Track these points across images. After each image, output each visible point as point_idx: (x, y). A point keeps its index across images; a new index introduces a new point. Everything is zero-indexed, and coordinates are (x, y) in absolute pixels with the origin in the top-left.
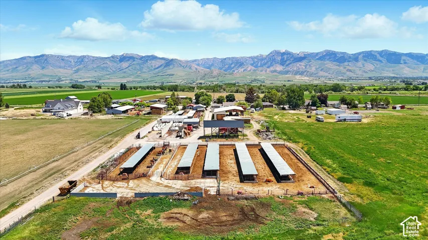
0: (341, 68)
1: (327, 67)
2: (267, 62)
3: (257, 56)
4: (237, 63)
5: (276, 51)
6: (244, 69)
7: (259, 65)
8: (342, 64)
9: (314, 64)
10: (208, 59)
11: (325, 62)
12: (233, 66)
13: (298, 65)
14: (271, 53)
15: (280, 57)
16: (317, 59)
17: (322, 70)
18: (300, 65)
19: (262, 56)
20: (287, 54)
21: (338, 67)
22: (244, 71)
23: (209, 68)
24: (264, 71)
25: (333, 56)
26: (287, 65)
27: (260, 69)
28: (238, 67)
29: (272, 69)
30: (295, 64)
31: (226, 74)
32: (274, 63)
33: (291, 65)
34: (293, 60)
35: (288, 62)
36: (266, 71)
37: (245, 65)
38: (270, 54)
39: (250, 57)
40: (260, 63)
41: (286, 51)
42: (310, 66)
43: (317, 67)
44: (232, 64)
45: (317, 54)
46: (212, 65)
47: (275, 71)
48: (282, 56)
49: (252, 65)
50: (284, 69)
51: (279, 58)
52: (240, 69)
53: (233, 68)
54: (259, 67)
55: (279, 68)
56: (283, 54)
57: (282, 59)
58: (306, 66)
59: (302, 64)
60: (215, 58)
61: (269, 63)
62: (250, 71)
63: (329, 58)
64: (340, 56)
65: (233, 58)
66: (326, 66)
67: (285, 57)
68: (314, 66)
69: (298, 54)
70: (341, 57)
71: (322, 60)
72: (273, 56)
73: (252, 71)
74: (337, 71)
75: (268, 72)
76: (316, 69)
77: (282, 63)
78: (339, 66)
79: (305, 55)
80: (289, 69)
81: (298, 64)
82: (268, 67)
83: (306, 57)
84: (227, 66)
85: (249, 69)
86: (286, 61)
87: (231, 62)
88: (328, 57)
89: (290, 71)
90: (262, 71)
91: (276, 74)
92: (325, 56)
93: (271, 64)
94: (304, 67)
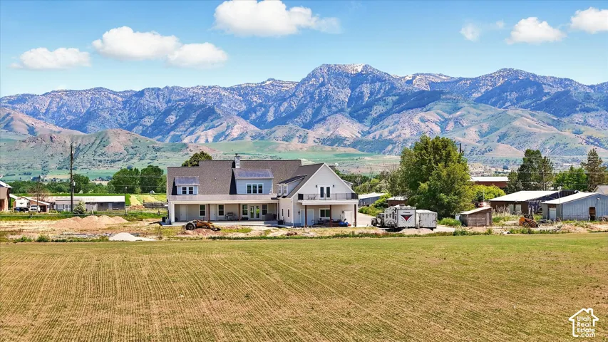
0: (567, 133)
1: (518, 129)
2: (301, 108)
3: (262, 86)
4: (189, 108)
5: (329, 67)
6: (220, 129)
7: (271, 117)
8: (565, 120)
9: (473, 117)
10: (71, 93)
11: (511, 112)
12: (172, 118)
13: (416, 120)
14: (313, 75)
15: (348, 91)
16: (479, 100)
17: (502, 138)
18: (423, 120)
19: (276, 83)
20: (373, 82)
21: (555, 130)
22: (216, 138)
23: (80, 125)
24: (295, 140)
25: (530, 91)
26: (376, 121)
27: (281, 131)
28: (195, 124)
29: (320, 131)
30: (405, 116)
31: (158, 150)
32: (325, 111)
33: (389, 121)
34: (395, 103)
35: (378, 109)
36: (304, 139)
37: (218, 117)
38: (308, 79)
39: (232, 89)
40: (272, 110)
41: (365, 67)
42: (457, 122)
43: (486, 127)
44: (167, 113)
45: (475, 83)
46: (91, 115)
47: (337, 141)
48: (353, 89)
49: (245, 116)
50: (365, 134)
51: (344, 95)
52: (200, 132)
53: (173, 129)
54: (273, 124)
55: (349, 129)
56: (357, 80)
57: (355, 100)
58: (443, 124)
59: (428, 116)
60: (99, 90)
61: (310, 111)
62: (241, 137)
63: (519, 99)
64: (554, 91)
65: (171, 90)
66: (517, 123)
67: (366, 89)
68: (473, 123)
69: (410, 82)
70: (558, 95)
71: (494, 104)
72: (323, 84)
73: (248, 138)
74: (552, 143)
75: (310, 142)
76: (482, 135)
77: (358, 111)
78: (557, 124)
79: (432, 84)
80: (385, 133)
81: (417, 116)
82: (309, 126)
83: (442, 92)
84: (148, 121)
85: (236, 132)
86: (370, 106)
87: (163, 107)
88: (514, 95)
89: (390, 142)
90: (287, 139)
91: (342, 150)
92: (503, 89)
93: (315, 114)
94: (437, 129)
